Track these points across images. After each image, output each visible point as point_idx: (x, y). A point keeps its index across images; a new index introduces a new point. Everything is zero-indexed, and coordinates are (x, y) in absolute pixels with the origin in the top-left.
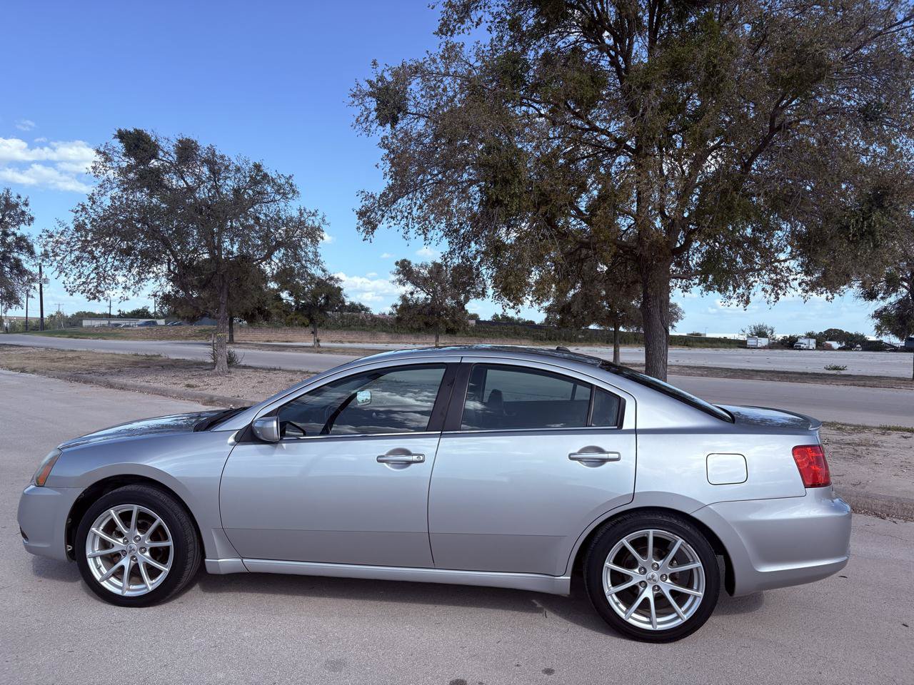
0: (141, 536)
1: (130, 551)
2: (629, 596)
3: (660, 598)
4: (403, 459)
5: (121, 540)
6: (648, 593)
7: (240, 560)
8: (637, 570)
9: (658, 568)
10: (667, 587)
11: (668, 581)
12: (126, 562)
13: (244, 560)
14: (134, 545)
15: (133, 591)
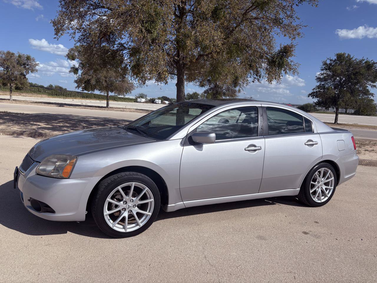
0: (133, 199)
1: (128, 208)
2: (315, 193)
3: (322, 192)
4: (253, 148)
5: (122, 202)
6: (320, 191)
7: (182, 203)
8: (316, 183)
9: (322, 181)
10: (324, 187)
11: (324, 185)
12: (126, 214)
13: (184, 202)
14: (130, 204)
15: (131, 228)
